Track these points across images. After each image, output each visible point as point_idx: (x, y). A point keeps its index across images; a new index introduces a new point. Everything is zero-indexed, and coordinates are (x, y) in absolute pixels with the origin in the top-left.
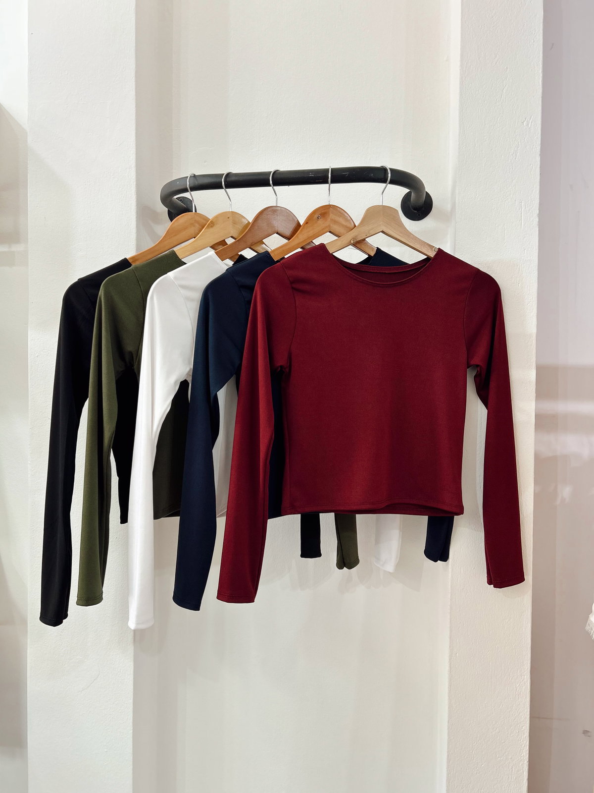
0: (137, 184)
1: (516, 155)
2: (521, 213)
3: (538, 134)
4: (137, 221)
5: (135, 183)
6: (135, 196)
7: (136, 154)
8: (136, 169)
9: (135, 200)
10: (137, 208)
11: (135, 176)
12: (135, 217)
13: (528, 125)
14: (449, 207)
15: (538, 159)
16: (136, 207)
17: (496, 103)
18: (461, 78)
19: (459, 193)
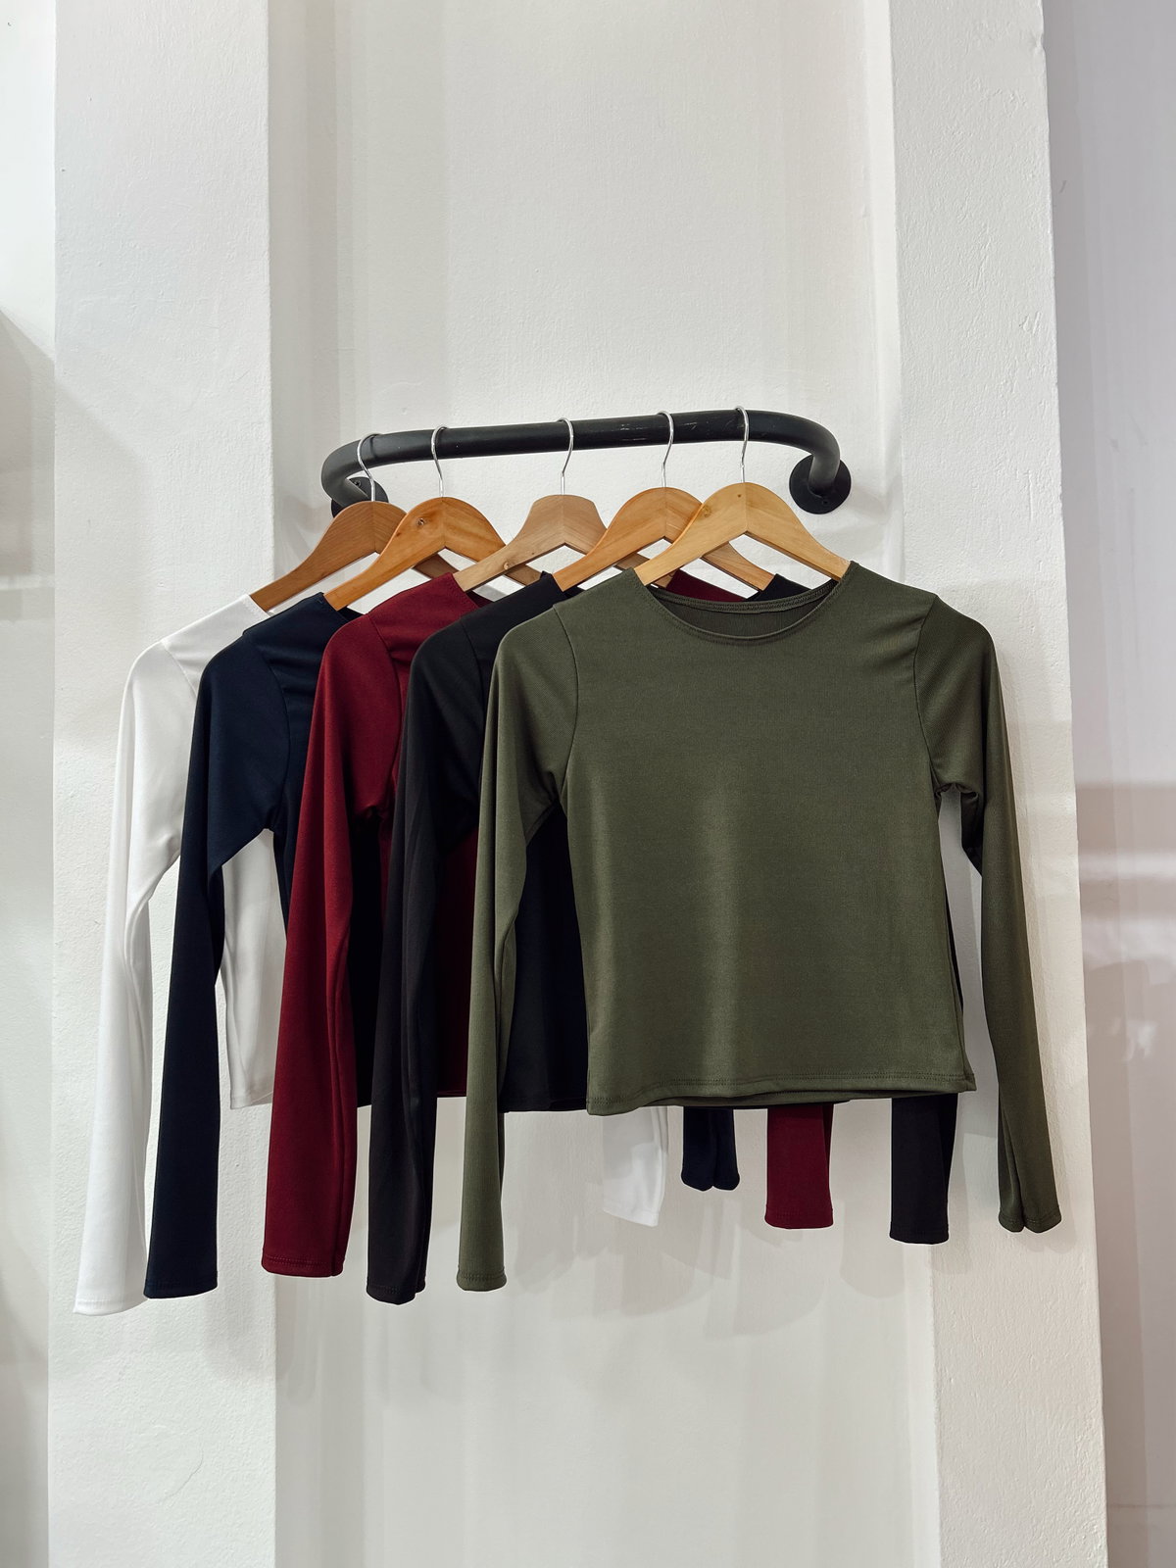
0: (274, 454)
1: (1012, 384)
2: (1029, 494)
3: (1052, 344)
4: (275, 524)
5: (270, 451)
6: (271, 476)
7: (273, 395)
8: (273, 423)
9: (271, 484)
10: (275, 498)
11: (270, 438)
12: (270, 516)
13: (1031, 329)
14: (882, 486)
15: (1055, 392)
16: (272, 497)
17: (968, 290)
18: (900, 245)
19: (906, 459)
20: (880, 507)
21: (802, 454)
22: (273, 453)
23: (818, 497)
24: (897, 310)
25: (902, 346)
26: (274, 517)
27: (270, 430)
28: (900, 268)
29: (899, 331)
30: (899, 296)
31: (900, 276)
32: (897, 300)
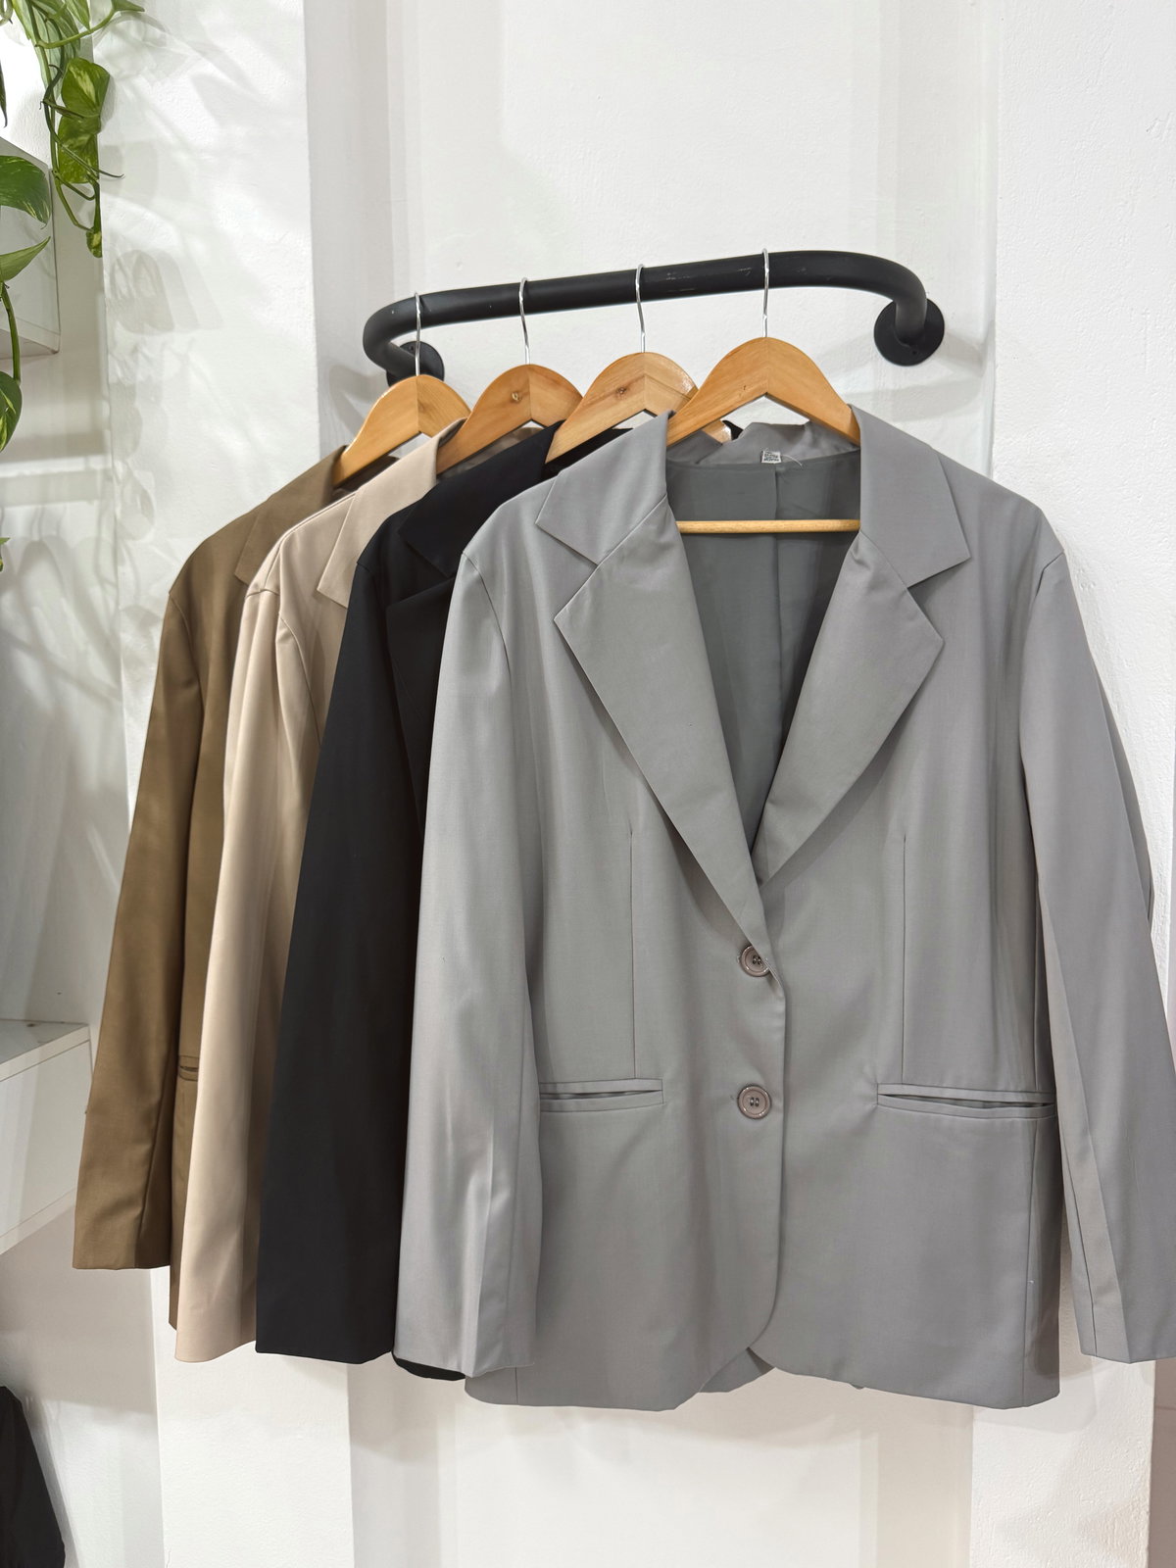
4: (319, 395)
6: (315, 345)
9: (314, 354)
12: (315, 388)
20: (978, 356)
21: (886, 301)
22: (316, 321)
23: (906, 345)
26: (319, 389)
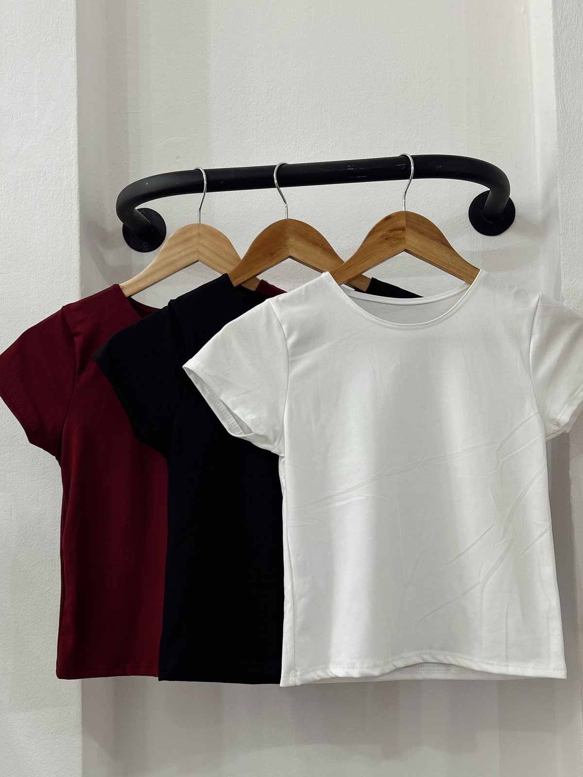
4: (80, 242)
5: (77, 187)
6: (78, 206)
7: (79, 145)
8: (79, 166)
9: (78, 212)
10: (81, 223)
11: (77, 177)
12: (77, 236)
14: (539, 215)
16: (79, 222)
18: (556, 33)
19: (562, 193)
20: (540, 229)
21: (482, 189)
22: (79, 189)
23: (491, 222)
24: (554, 81)
25: (557, 108)
26: (80, 237)
27: (77, 172)
28: (556, 51)
29: (555, 97)
30: (555, 70)
31: (556, 55)
32: (553, 73)
